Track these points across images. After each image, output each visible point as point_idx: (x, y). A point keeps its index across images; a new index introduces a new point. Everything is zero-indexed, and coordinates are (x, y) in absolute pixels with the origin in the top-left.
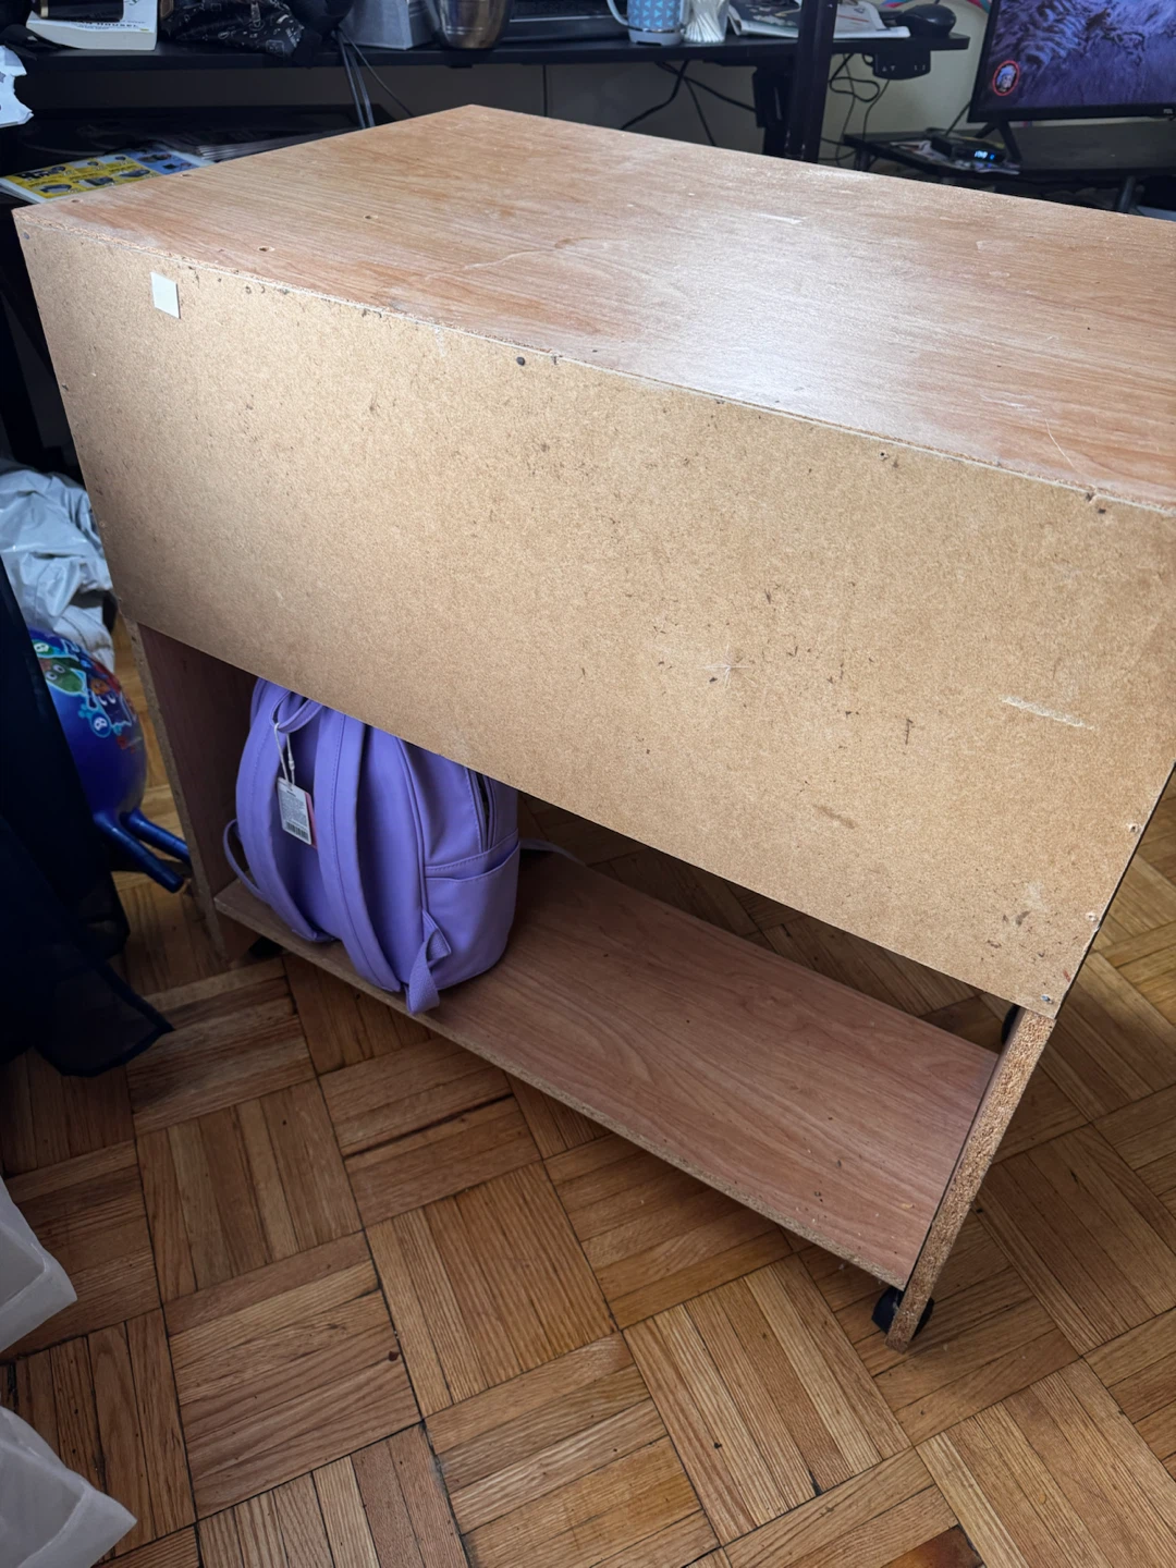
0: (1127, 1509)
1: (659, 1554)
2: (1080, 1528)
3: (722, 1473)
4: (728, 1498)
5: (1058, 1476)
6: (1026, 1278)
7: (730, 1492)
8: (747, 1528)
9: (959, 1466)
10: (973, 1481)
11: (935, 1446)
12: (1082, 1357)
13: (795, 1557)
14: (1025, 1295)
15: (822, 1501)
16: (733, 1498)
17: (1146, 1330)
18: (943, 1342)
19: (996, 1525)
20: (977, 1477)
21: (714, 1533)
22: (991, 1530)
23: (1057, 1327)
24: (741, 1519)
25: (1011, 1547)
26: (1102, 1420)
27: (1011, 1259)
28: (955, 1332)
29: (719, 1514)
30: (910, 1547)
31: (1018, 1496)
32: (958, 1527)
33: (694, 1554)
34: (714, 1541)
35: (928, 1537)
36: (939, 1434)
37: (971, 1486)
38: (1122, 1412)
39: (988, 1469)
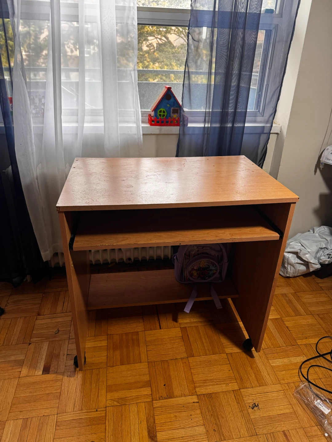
0: (31, 405)
2: (35, 394)
5: (43, 395)
6: (78, 412)
12: (57, 414)
14: (75, 409)
15: (66, 354)
17: (53, 434)
23: (65, 413)
26: (46, 410)
27: (83, 411)
28: (77, 390)
31: (46, 386)
32: (49, 373)
38: (44, 416)
39: (53, 383)
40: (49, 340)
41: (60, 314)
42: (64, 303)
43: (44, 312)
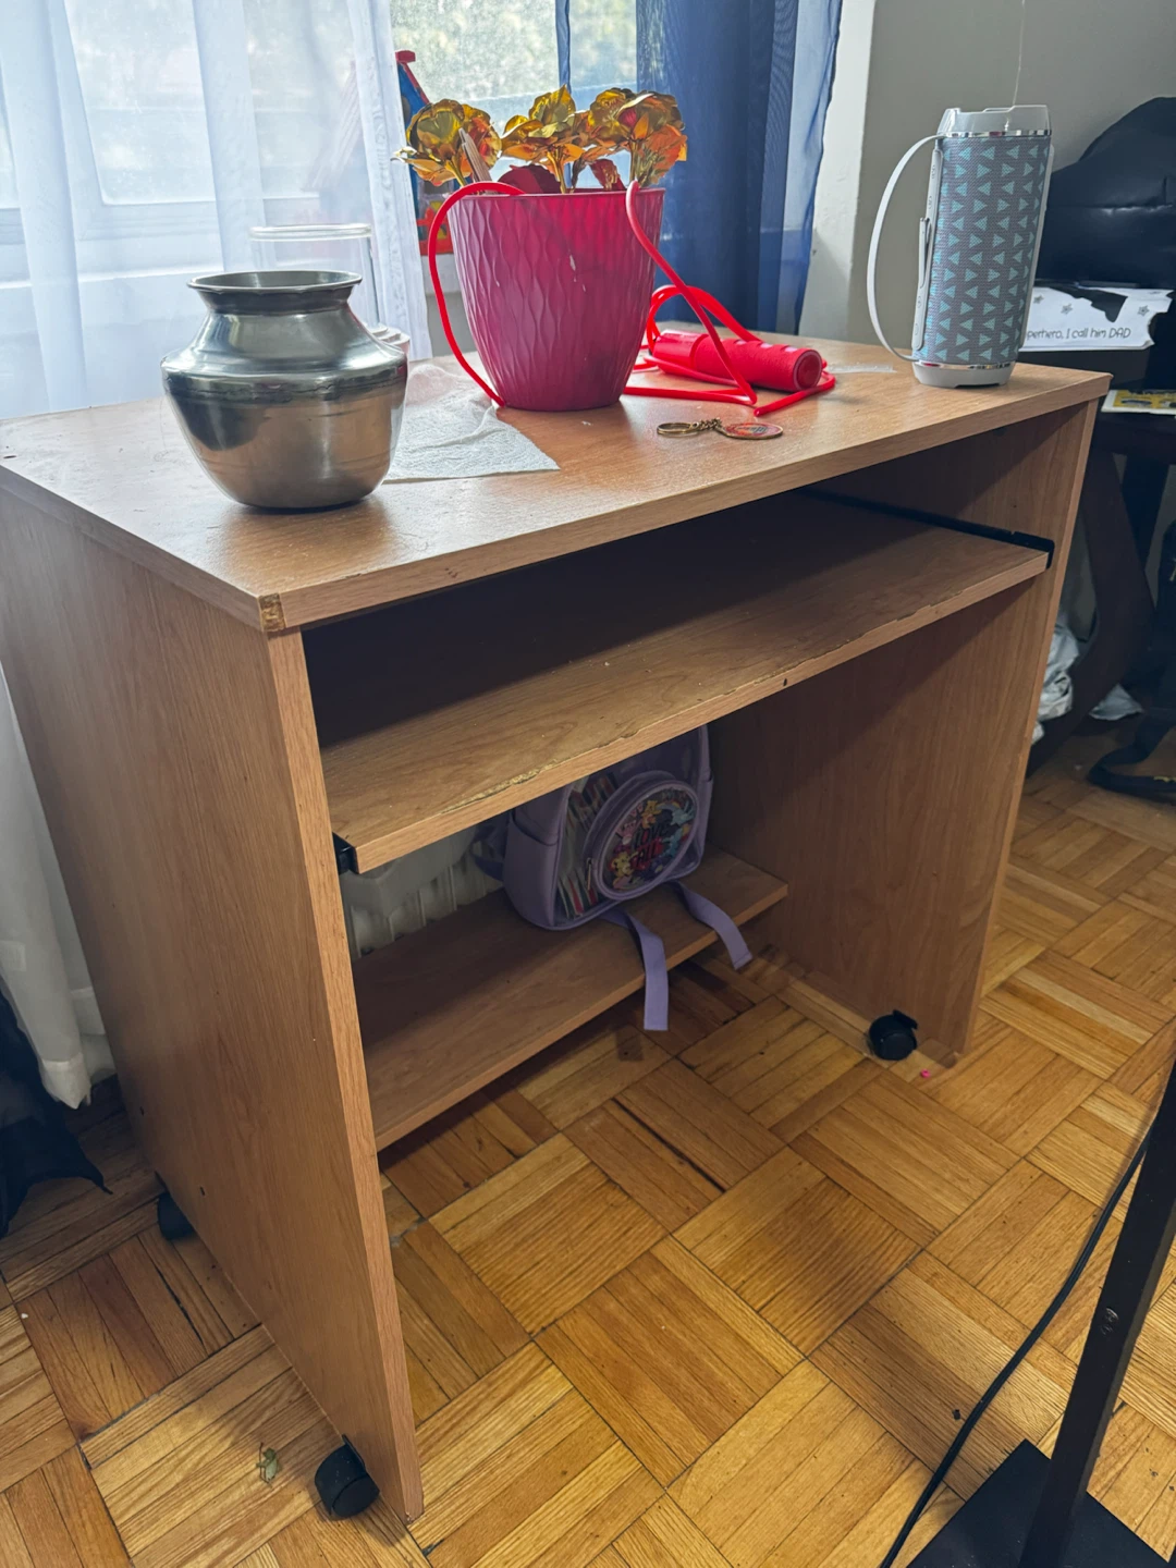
40: (262, 1537)
41: (205, 1366)
42: (178, 1301)
43: (99, 1404)
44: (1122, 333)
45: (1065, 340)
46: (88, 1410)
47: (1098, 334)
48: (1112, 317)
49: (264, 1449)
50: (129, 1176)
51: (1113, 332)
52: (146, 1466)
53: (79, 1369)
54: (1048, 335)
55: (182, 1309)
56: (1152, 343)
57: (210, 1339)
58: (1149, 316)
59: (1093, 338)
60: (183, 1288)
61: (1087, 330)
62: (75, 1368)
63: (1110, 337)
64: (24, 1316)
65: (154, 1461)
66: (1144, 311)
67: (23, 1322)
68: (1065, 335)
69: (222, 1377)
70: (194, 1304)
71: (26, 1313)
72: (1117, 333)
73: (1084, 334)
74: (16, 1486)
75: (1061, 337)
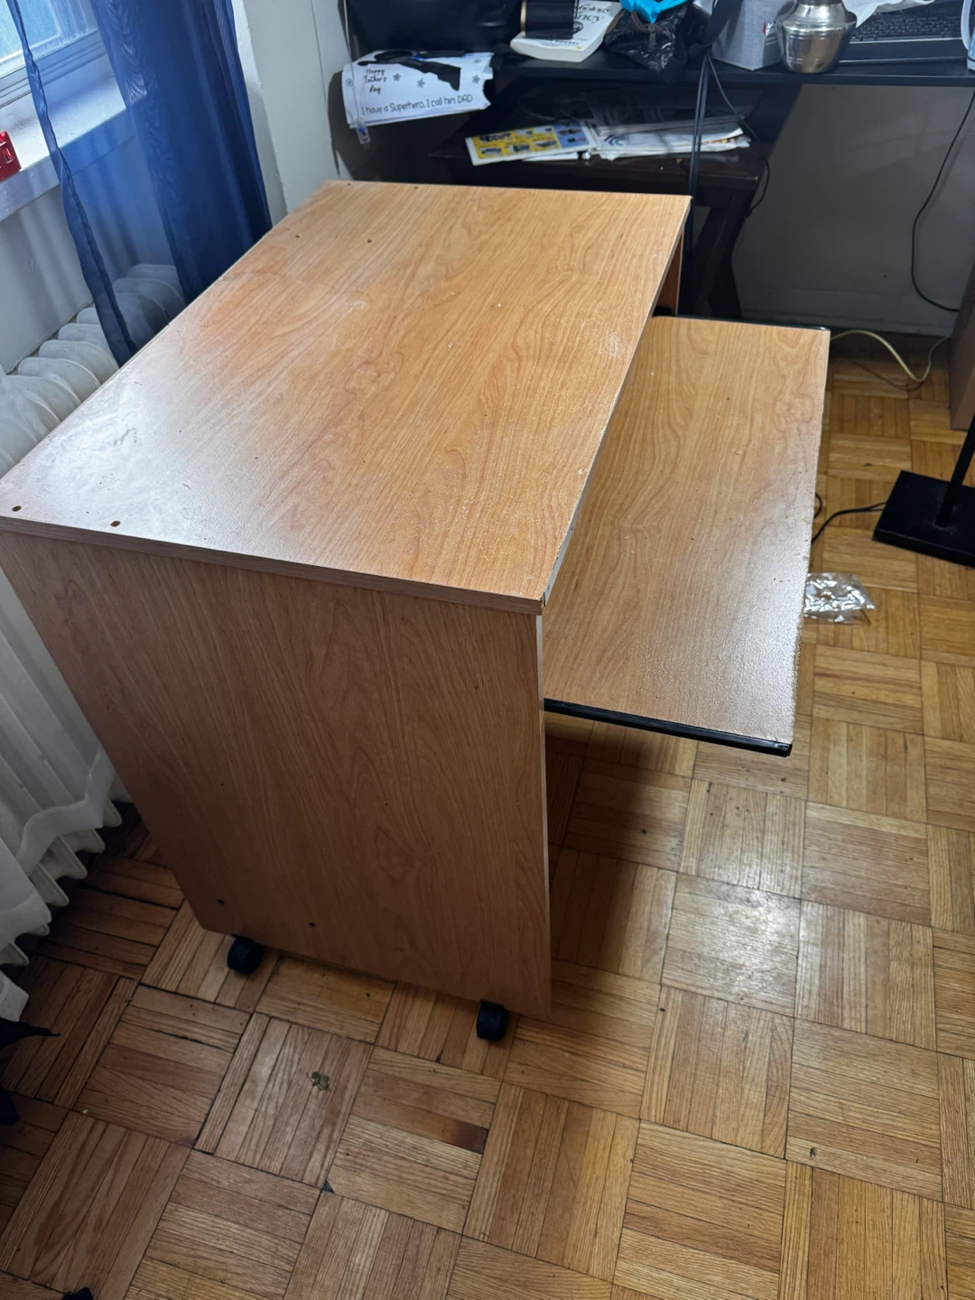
0: (583, 1199)
1: (347, 1025)
3: (403, 1018)
4: (396, 1030)
6: (652, 1061)
7: (399, 1029)
8: (392, 1047)
9: (515, 1108)
10: (515, 1120)
11: (513, 1091)
13: (400, 1076)
14: (640, 1067)
15: (433, 1065)
16: (398, 1031)
17: (695, 1140)
18: (568, 1051)
19: (506, 1147)
20: (519, 1119)
21: (377, 1037)
22: (501, 1146)
23: (642, 1096)
24: (393, 1042)
25: (503, 1160)
26: (617, 1154)
29: (385, 1034)
30: (455, 1117)
31: (531, 1144)
32: (488, 1131)
33: (361, 1038)
34: (373, 1041)
35: (467, 1121)
36: (521, 1087)
37: (512, 1121)
38: (632, 1161)
39: (529, 1122)
40: (345, 1114)
41: (236, 1060)
42: (185, 1038)
43: (187, 1121)
44: (466, 99)
45: (427, 109)
46: (182, 1129)
47: (449, 102)
48: (456, 86)
49: (310, 1075)
50: (79, 991)
51: (460, 99)
52: (245, 1130)
53: (153, 1114)
54: (414, 106)
55: (192, 1040)
56: (489, 104)
57: (228, 1045)
58: (481, 83)
59: (447, 105)
60: (182, 1029)
61: (440, 99)
62: (150, 1115)
63: (459, 102)
64: (85, 1112)
65: (249, 1124)
66: (476, 79)
67: (88, 1115)
68: (426, 104)
69: (252, 1057)
70: (197, 1033)
71: (86, 1109)
72: (463, 99)
73: (439, 102)
74: (174, 1193)
75: (423, 106)
